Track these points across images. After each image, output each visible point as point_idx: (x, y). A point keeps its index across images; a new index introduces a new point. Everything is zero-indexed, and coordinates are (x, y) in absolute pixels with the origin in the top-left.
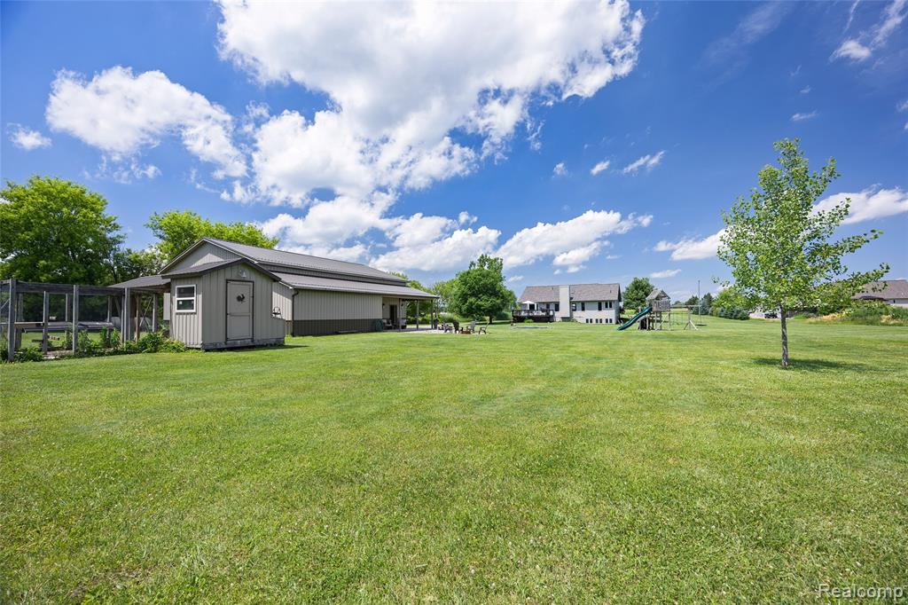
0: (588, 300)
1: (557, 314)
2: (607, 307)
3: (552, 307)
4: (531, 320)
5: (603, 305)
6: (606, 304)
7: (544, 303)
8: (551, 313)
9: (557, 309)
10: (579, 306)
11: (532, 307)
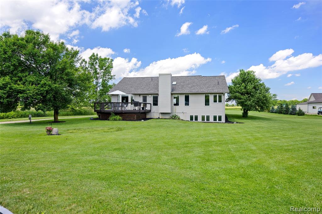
0: (194, 91)
1: (154, 108)
2: (215, 101)
3: (150, 100)
4: (118, 117)
5: (211, 98)
6: (215, 97)
7: (140, 95)
8: (148, 108)
9: (155, 103)
10: (182, 99)
11: (125, 99)
